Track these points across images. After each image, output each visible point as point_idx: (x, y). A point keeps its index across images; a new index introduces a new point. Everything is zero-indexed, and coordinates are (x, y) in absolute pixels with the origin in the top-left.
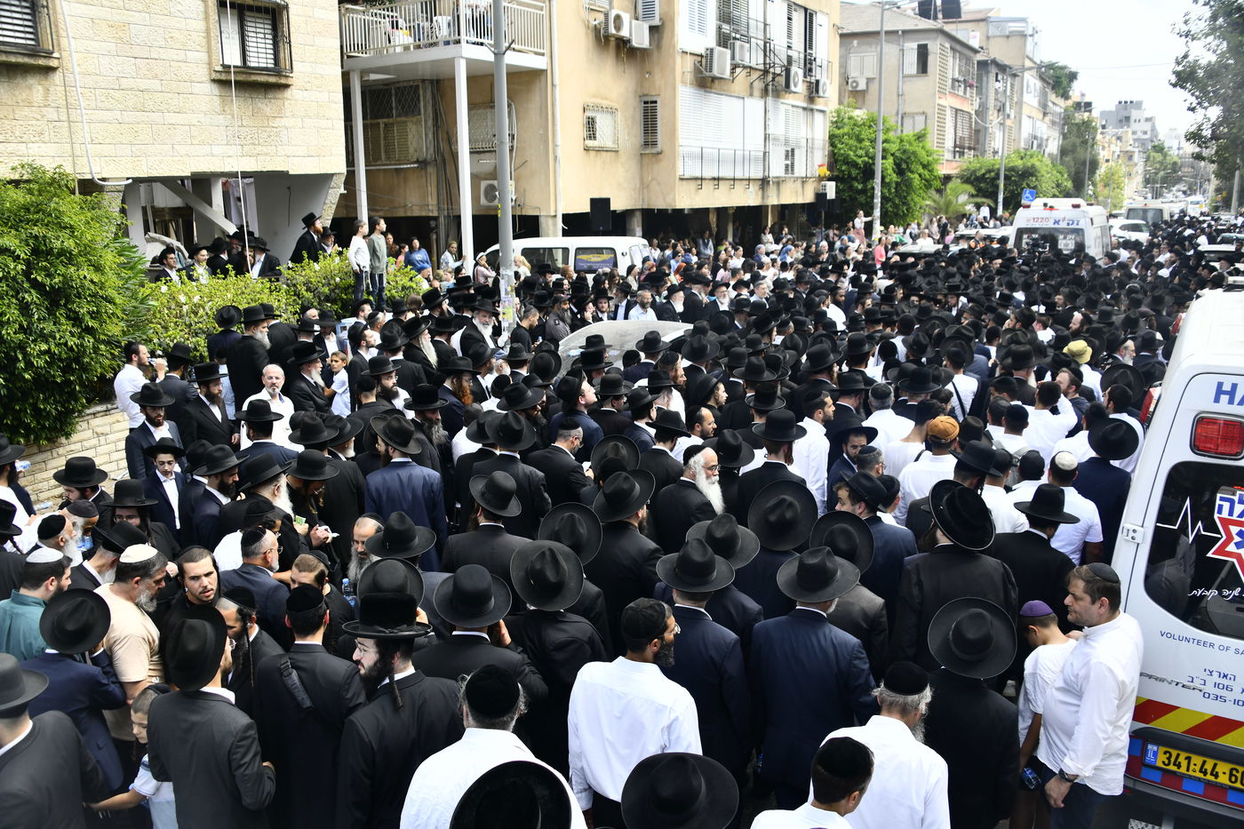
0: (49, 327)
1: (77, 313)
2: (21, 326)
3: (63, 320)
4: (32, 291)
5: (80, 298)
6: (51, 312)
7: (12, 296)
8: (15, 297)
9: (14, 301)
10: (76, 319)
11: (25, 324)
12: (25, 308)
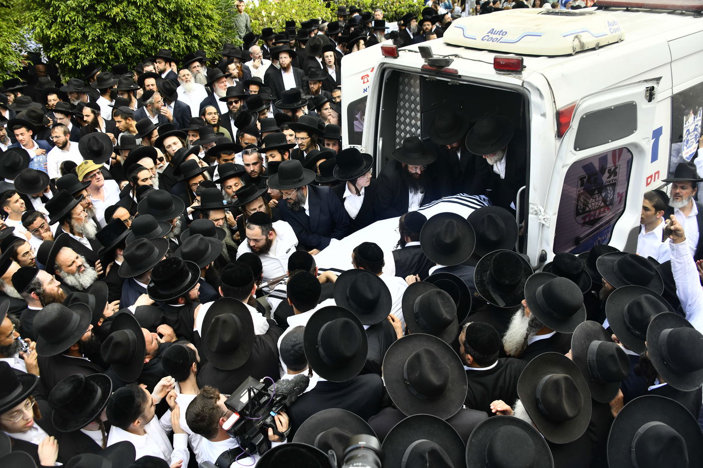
0: (170, 35)
1: (188, 26)
2: (152, 36)
3: (178, 31)
4: (158, 13)
5: (189, 16)
6: (171, 26)
7: (147, 17)
8: (149, 17)
9: (148, 20)
10: (187, 30)
11: (155, 34)
12: (154, 24)
